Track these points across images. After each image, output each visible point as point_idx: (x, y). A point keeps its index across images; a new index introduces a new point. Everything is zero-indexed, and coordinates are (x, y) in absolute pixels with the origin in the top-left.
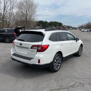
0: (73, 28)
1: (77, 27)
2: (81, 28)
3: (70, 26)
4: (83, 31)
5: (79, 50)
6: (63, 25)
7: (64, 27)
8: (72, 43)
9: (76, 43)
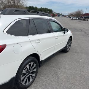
0: (63, 16)
1: (67, 15)
2: (70, 15)
3: (60, 14)
4: (72, 19)
5: (67, 44)
6: (53, 12)
7: (54, 14)
8: (57, 36)
9: (64, 35)
